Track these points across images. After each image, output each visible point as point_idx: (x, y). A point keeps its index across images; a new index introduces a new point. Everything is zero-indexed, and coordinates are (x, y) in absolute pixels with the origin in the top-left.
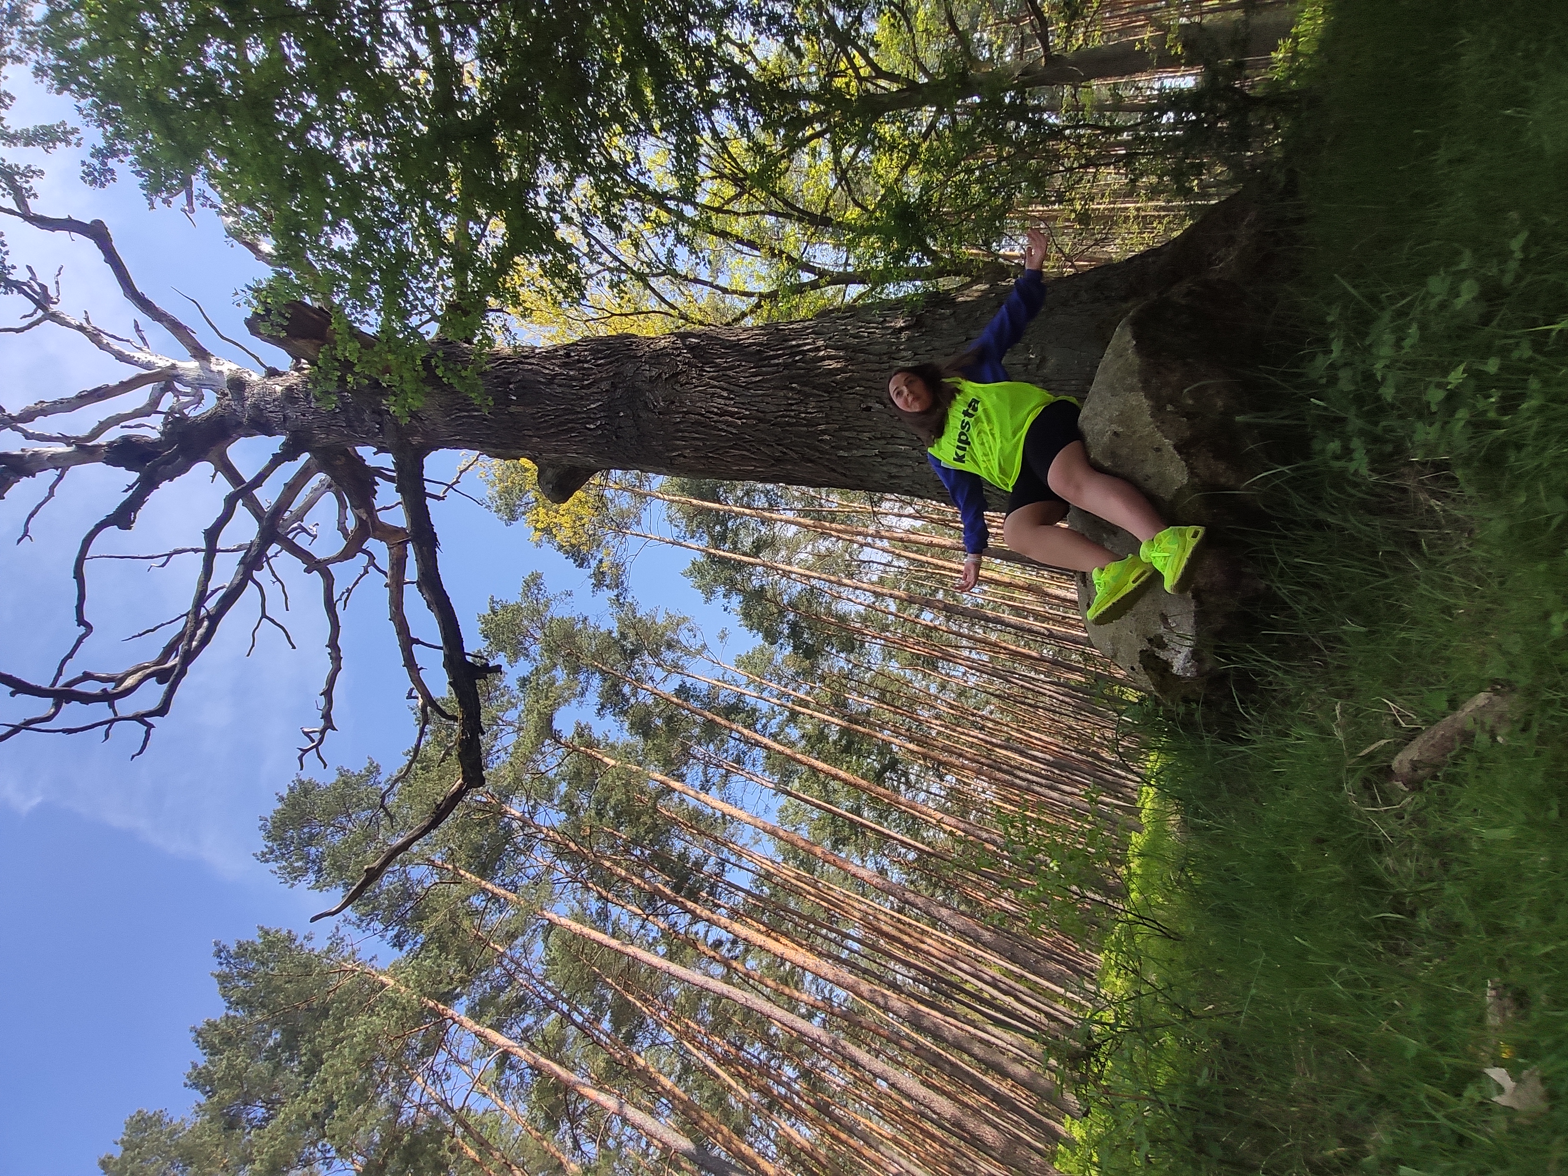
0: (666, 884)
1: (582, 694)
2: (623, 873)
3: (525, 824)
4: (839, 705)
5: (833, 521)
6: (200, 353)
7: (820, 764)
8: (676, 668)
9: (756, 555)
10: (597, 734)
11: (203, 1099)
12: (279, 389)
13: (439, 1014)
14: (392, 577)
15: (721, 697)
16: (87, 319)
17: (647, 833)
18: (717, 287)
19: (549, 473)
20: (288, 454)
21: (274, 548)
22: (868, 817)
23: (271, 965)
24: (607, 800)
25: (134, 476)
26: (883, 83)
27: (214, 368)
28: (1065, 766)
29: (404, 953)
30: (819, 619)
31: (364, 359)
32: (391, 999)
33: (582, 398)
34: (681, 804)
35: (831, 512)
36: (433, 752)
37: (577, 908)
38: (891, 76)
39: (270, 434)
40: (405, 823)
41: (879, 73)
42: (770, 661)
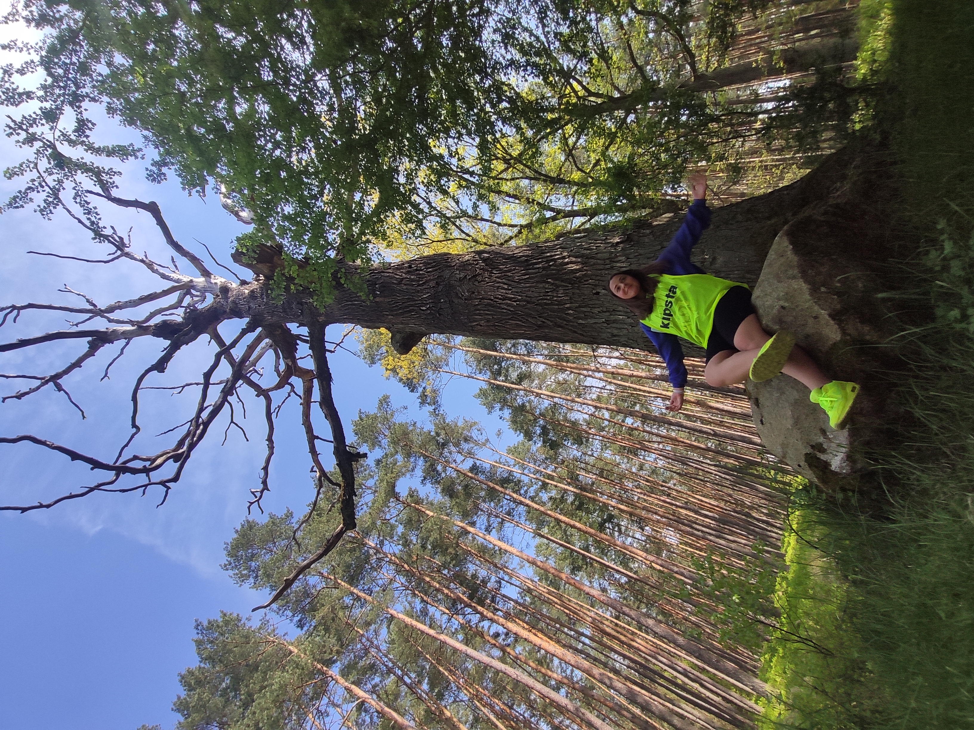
0: (464, 593)
1: (413, 470)
2: (438, 586)
3: (377, 552)
4: (574, 479)
5: (567, 361)
6: (206, 273)
7: (562, 518)
8: (470, 454)
9: (519, 383)
10: (422, 495)
11: (182, 719)
12: (247, 291)
13: (323, 673)
14: (304, 399)
15: (498, 473)
16: (146, 256)
17: (452, 560)
18: (495, 223)
19: (398, 336)
20: (250, 328)
21: (240, 382)
22: (593, 554)
23: (227, 635)
24: (427, 538)
25: (167, 343)
26: (592, 99)
27: (213, 281)
28: (728, 522)
29: (304, 632)
30: (560, 424)
31: (301, 275)
32: (295, 662)
33: (418, 292)
34: (473, 541)
35: (566, 356)
36: (323, 504)
37: (408, 607)
38: (597, 95)
39: (241, 317)
40: (307, 549)
41: (591, 94)
42: (528, 450)
